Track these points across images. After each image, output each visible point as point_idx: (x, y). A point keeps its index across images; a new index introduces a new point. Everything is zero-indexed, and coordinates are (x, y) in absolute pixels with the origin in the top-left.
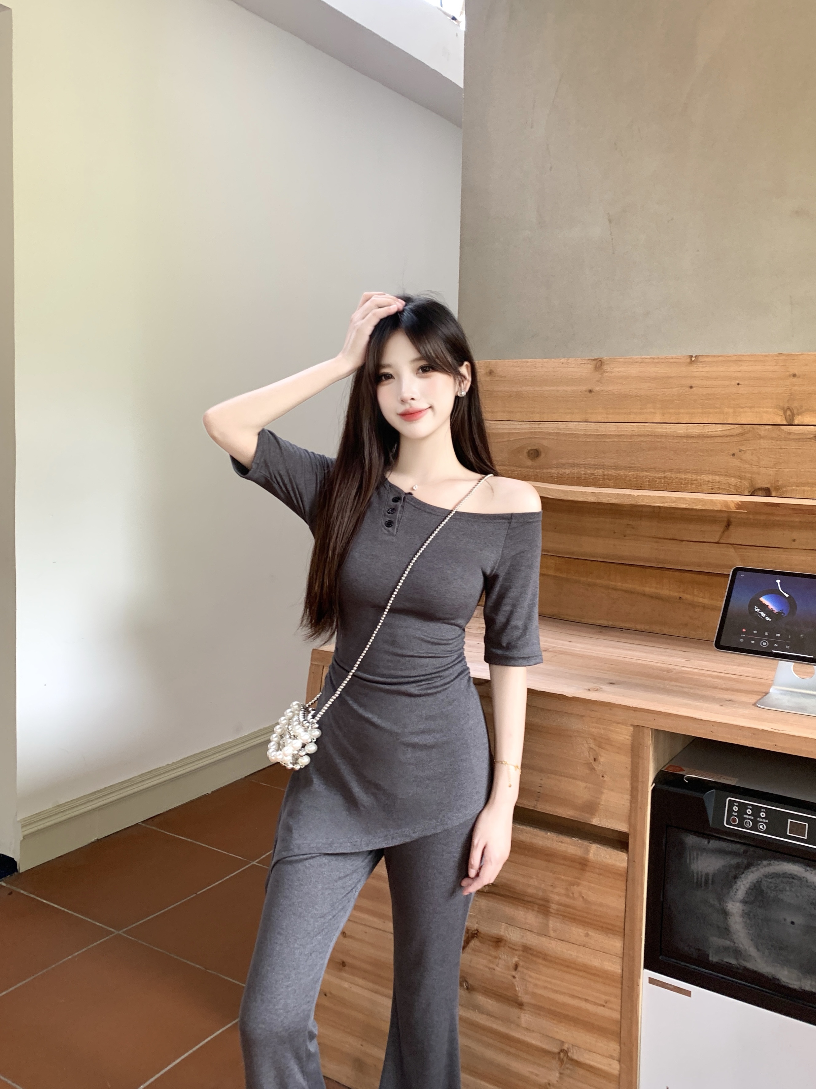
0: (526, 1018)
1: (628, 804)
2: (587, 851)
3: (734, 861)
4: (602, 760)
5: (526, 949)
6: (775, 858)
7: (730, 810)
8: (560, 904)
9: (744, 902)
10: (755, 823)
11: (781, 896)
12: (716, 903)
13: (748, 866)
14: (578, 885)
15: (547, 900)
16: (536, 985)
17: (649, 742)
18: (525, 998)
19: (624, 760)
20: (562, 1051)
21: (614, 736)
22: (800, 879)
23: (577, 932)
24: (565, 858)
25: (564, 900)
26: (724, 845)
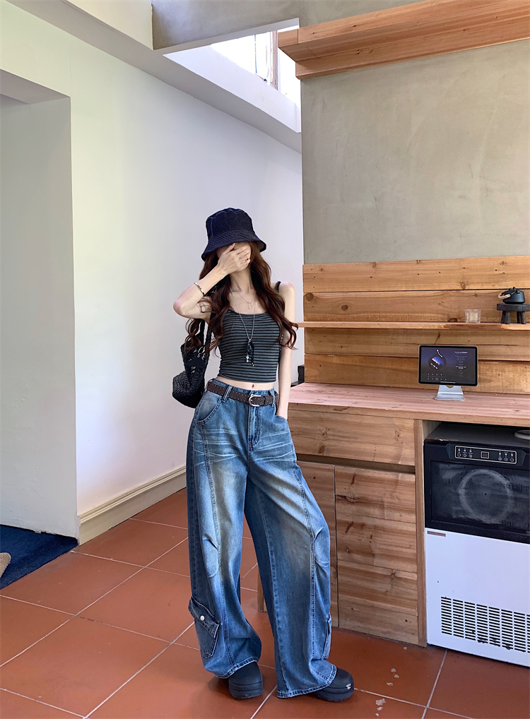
0: (377, 561)
1: (414, 454)
2: (398, 476)
3: (460, 472)
4: (401, 436)
5: (376, 527)
6: (477, 468)
7: (457, 450)
8: (388, 503)
9: (466, 488)
10: (468, 455)
11: (480, 483)
12: (453, 491)
13: (466, 473)
14: (395, 492)
15: (383, 502)
16: (380, 544)
17: (421, 425)
18: (377, 552)
19: (412, 435)
20: (392, 574)
21: (406, 425)
22: (487, 475)
23: (397, 515)
24: (389, 481)
25: (390, 500)
26: (455, 466)
